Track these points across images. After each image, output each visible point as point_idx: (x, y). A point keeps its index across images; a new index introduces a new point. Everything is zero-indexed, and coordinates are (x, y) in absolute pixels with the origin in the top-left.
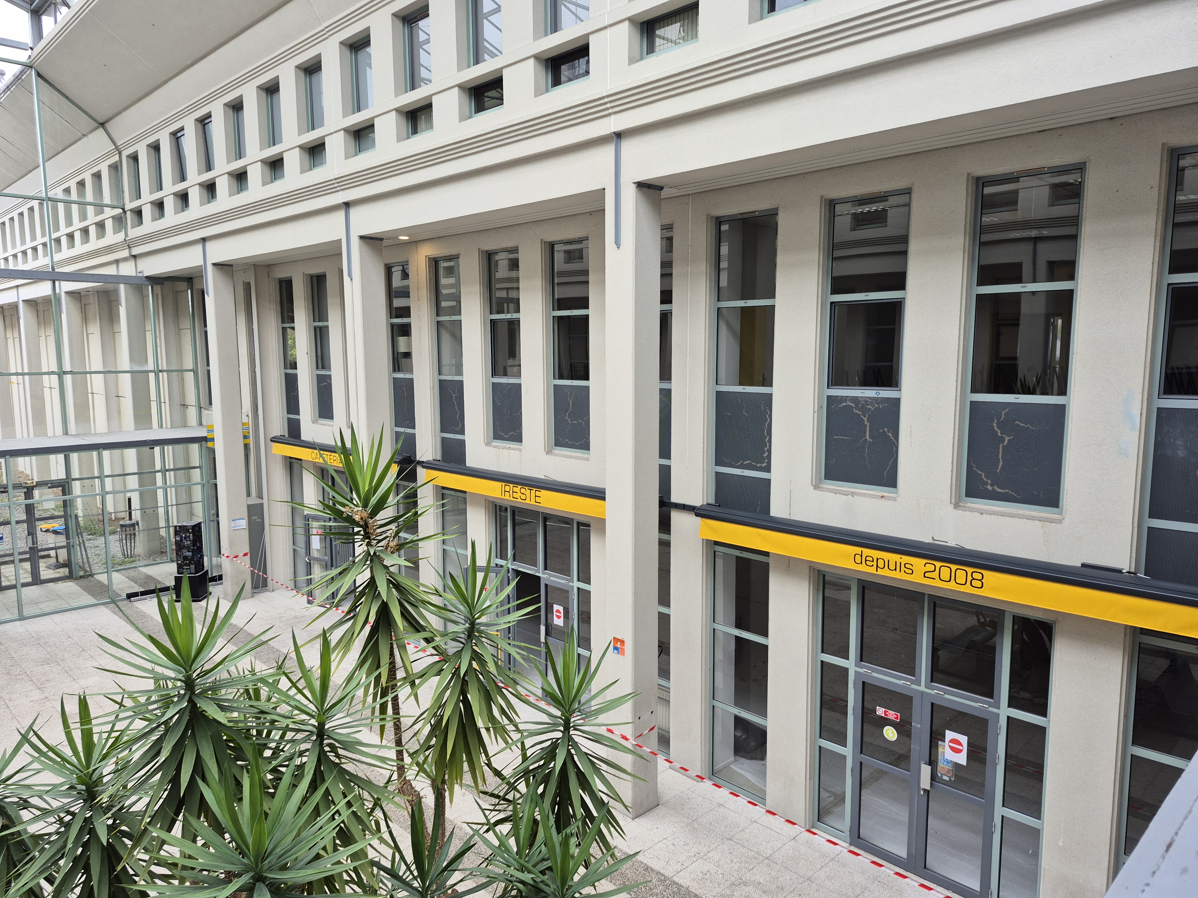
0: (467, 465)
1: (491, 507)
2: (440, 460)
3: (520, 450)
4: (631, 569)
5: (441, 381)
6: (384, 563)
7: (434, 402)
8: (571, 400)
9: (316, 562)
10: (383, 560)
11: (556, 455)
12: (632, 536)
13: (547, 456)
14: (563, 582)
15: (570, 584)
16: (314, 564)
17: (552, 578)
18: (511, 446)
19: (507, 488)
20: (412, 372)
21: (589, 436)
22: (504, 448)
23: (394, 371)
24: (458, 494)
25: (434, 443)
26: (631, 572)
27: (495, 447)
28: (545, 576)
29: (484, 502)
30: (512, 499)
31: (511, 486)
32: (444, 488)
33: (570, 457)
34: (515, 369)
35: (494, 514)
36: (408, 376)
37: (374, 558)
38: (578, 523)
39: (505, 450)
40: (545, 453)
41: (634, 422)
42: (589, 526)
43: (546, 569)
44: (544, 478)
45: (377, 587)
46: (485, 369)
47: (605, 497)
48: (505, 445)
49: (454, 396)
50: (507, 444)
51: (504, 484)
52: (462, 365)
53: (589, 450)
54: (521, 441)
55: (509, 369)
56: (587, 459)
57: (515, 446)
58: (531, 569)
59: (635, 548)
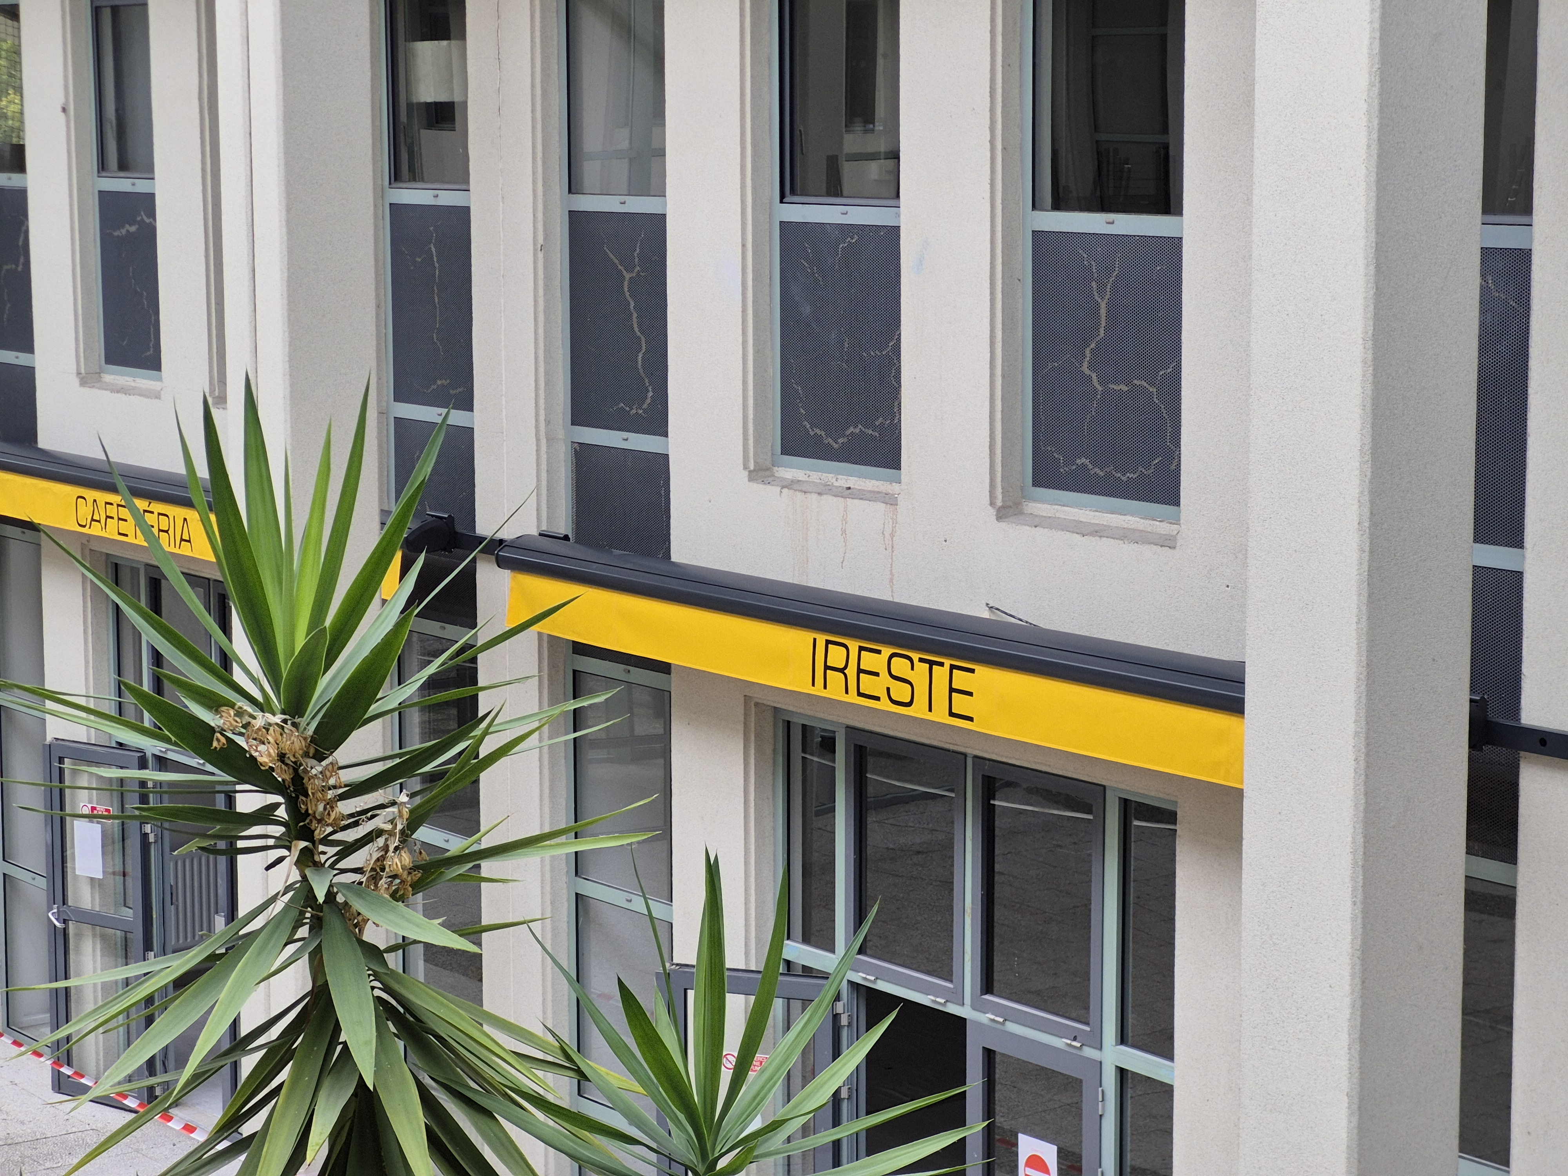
0: (675, 558)
1: (769, 733)
2: (566, 538)
3: (890, 500)
4: (1347, 1001)
5: (575, 217)
6: (365, 938)
7: (547, 302)
8: (1101, 291)
9: (87, 929)
10: (360, 927)
11: (1038, 522)
12: (1355, 864)
13: (1003, 525)
14: (1060, 1043)
15: (1089, 1052)
16: (79, 935)
17: (1012, 1027)
18: (855, 482)
19: (837, 656)
20: (466, 180)
21: (1178, 445)
22: (825, 490)
23: (396, 177)
24: (639, 675)
25: (544, 467)
26: (1347, 1013)
27: (790, 485)
28: (985, 1018)
29: (740, 711)
30: (853, 698)
31: (854, 645)
32: (580, 649)
33: (1098, 532)
34: (874, 170)
35: (780, 759)
36: (448, 198)
37: (328, 915)
38: (1125, 804)
39: (829, 500)
40: (992, 512)
41: (1369, 387)
42: (1170, 817)
43: (988, 986)
44: (986, 614)
45: (337, 1029)
46: (755, 169)
47: (1242, 701)
48: (829, 478)
49: (627, 276)
50: (837, 472)
51: (821, 639)
52: (661, 153)
53: (1177, 503)
54: (895, 464)
55: (848, 169)
56: (1169, 542)
57: (870, 485)
58: (926, 989)
59: (1365, 912)
